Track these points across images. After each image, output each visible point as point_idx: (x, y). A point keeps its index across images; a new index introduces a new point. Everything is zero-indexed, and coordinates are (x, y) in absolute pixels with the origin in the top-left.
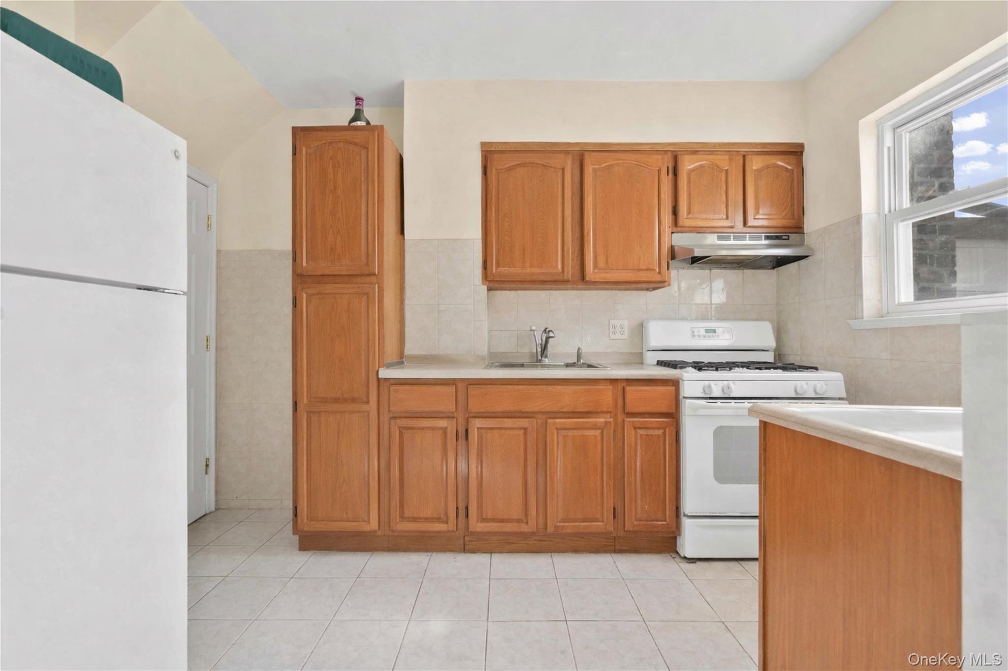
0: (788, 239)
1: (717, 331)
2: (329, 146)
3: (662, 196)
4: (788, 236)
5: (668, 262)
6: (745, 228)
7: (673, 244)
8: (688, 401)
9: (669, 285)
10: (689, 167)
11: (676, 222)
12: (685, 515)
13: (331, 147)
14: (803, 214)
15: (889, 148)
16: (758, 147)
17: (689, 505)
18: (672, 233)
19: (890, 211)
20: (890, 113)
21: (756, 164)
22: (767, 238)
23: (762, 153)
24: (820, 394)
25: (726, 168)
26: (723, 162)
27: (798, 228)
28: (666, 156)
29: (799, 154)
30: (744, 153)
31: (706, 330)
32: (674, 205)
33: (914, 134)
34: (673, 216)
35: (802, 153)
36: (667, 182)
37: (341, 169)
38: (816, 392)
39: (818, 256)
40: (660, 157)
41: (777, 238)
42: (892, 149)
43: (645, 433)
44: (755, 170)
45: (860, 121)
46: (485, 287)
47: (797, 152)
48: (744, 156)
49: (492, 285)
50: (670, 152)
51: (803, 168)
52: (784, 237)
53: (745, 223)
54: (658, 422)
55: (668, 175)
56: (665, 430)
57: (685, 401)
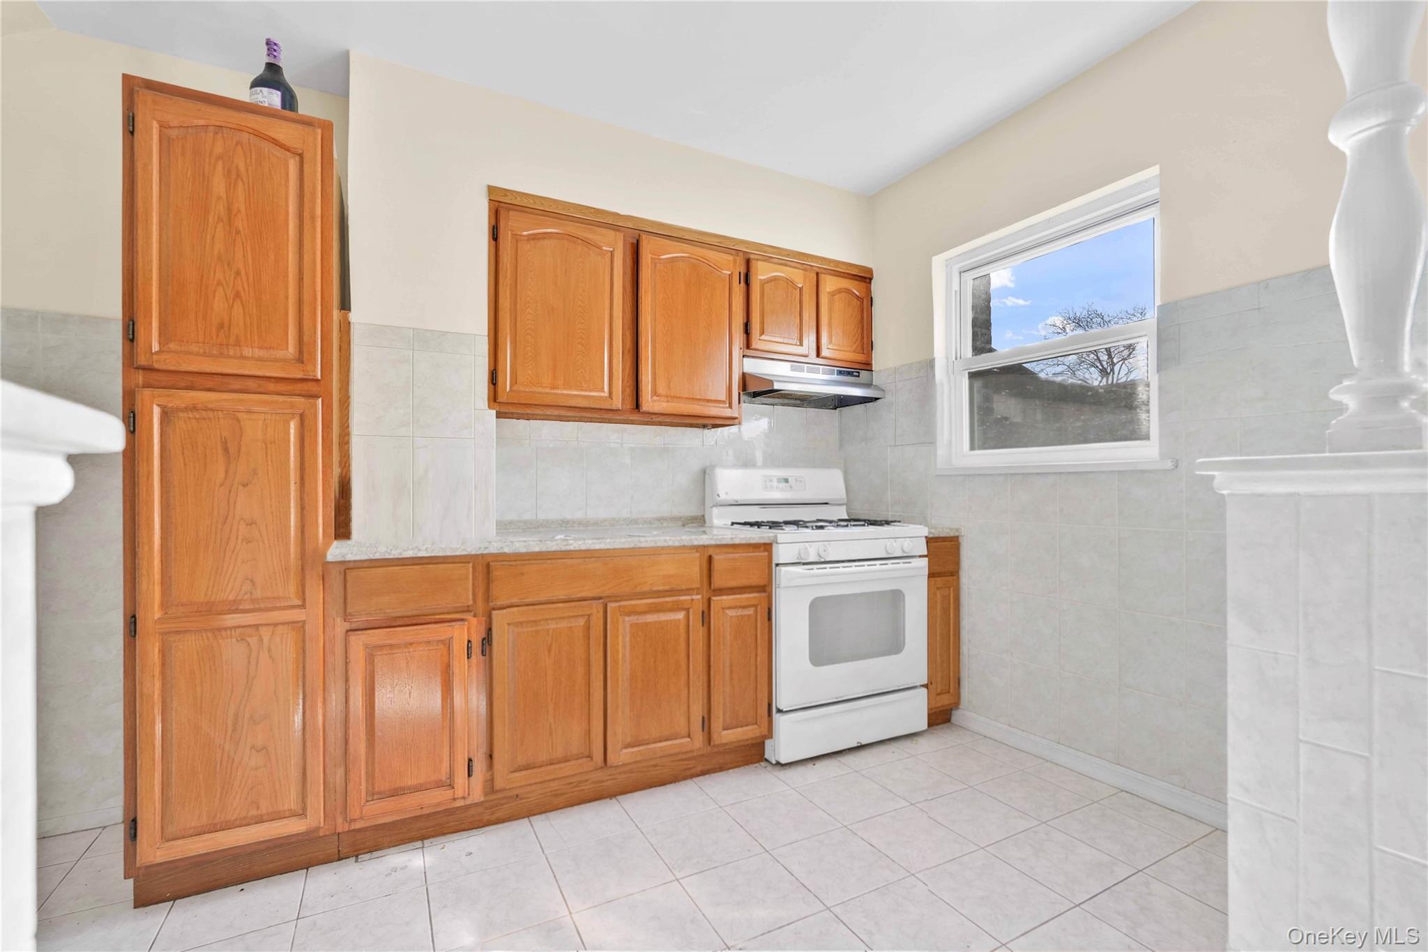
0: (859, 376)
1: (789, 480)
2: (216, 133)
3: (734, 308)
4: (859, 372)
5: (739, 393)
6: (818, 359)
7: (745, 371)
8: (783, 569)
9: (740, 424)
10: (763, 278)
11: (748, 346)
12: (779, 711)
13: (219, 135)
14: (872, 350)
15: (956, 291)
16: (832, 264)
17: (784, 696)
18: (743, 356)
19: (956, 359)
20: (959, 255)
21: (830, 284)
22: (840, 373)
23: (833, 272)
24: (906, 553)
25: (800, 286)
26: (798, 277)
27: (867, 366)
28: (738, 258)
29: (868, 280)
30: (818, 270)
31: (778, 479)
32: (745, 321)
33: (977, 282)
34: (745, 335)
35: (871, 279)
36: (739, 290)
37: (242, 180)
38: (903, 551)
39: (889, 398)
40: (731, 258)
41: (849, 374)
42: (958, 293)
43: (734, 614)
44: (828, 293)
45: (934, 258)
46: (494, 412)
47: (865, 278)
48: (817, 274)
49: (504, 409)
50: (742, 253)
51: (872, 298)
52: (855, 374)
53: (818, 355)
54: (747, 598)
55: (740, 283)
56: (757, 608)
57: (780, 570)
